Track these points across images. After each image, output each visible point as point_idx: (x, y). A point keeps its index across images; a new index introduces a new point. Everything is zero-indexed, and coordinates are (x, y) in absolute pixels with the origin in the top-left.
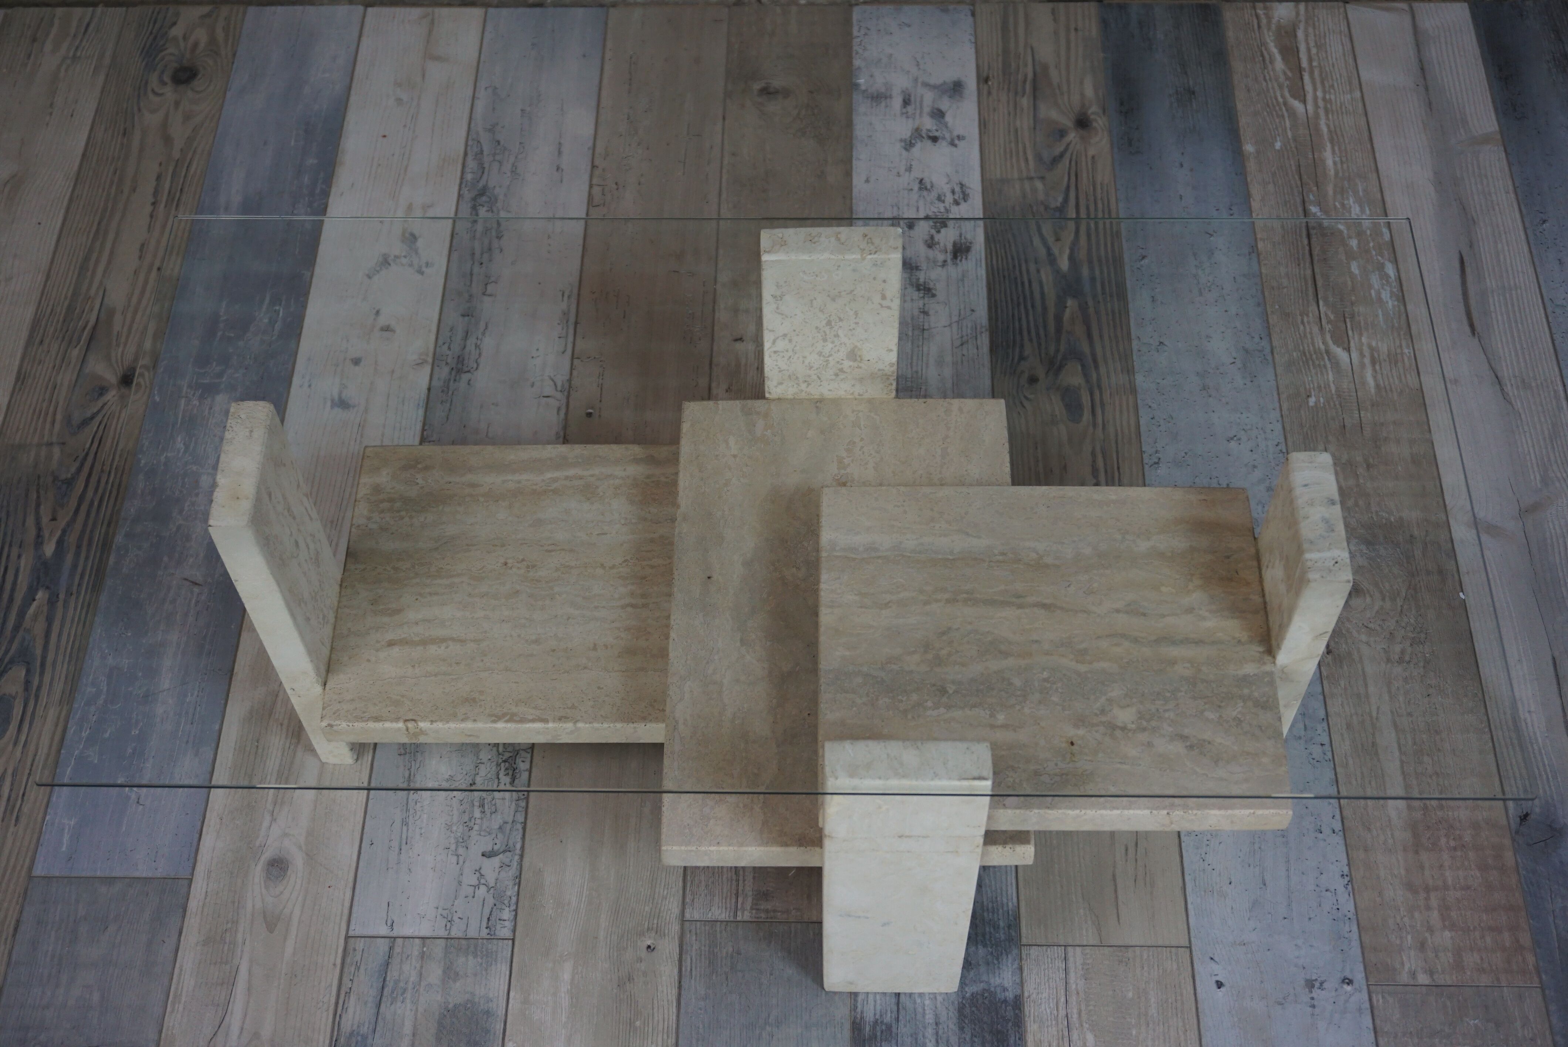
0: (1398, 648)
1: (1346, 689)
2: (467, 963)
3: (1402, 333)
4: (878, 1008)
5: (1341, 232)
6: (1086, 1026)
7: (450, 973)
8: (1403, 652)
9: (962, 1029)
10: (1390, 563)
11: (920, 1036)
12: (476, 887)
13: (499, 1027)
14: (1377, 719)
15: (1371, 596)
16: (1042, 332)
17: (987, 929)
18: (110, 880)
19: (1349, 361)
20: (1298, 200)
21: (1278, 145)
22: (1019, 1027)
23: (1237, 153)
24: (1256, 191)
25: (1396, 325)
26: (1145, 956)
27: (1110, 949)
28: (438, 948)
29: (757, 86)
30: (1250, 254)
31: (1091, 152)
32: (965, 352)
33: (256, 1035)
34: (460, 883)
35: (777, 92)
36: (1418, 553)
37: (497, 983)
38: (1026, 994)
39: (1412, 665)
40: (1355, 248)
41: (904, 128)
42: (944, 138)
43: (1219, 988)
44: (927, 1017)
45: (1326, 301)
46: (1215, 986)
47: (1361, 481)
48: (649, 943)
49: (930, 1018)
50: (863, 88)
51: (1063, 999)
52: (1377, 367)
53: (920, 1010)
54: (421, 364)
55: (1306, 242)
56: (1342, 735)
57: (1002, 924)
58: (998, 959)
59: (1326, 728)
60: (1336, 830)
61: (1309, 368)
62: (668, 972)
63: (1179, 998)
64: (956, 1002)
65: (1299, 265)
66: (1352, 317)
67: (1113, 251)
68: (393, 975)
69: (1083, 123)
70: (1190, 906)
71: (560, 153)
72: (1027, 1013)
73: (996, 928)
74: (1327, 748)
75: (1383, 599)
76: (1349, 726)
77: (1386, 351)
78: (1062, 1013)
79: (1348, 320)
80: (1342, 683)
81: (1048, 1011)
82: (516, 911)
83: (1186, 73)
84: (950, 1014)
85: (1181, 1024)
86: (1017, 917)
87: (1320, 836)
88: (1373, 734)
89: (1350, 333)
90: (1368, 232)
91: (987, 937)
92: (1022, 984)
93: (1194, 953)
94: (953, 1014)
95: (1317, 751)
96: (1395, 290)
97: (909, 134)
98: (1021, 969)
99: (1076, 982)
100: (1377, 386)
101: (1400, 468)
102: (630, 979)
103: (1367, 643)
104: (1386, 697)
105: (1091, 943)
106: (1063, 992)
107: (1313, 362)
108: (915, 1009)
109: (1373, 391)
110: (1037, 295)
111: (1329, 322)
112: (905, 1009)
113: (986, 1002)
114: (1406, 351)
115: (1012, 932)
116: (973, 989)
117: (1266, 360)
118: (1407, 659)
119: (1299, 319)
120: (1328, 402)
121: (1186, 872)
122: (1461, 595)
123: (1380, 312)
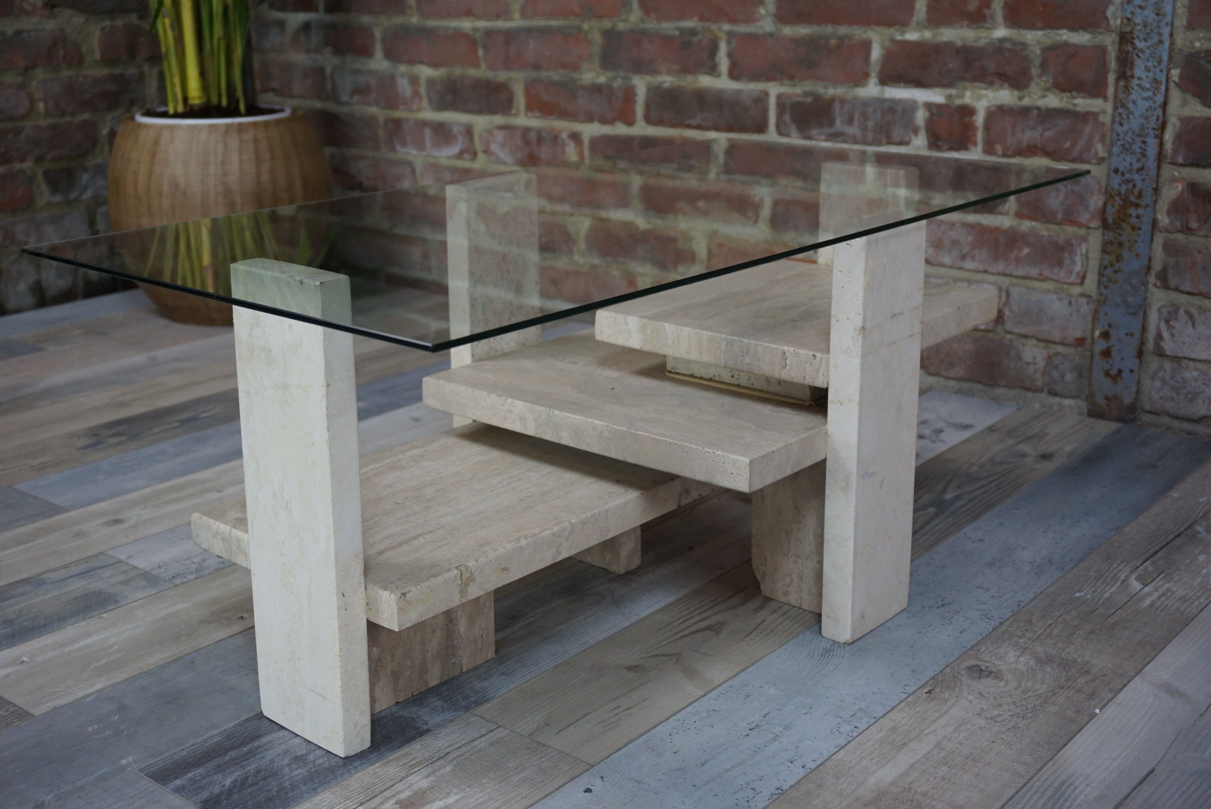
0: (996, 712)
1: (918, 712)
2: (139, 583)
6: (455, 762)
7: (125, 582)
8: (999, 715)
10: (1048, 677)
12: (194, 563)
13: (112, 607)
14: (926, 735)
15: (1006, 684)
17: (458, 697)
18: (38, 499)
19: (1139, 589)
20: (1190, 522)
21: (1202, 500)
22: (406, 742)
23: (1160, 494)
24: (1154, 510)
26: (552, 755)
27: (530, 741)
28: (137, 573)
30: (1112, 529)
31: (1037, 466)
34: (188, 559)
36: (1082, 680)
37: (142, 594)
38: (436, 732)
39: (998, 724)
43: (585, 792)
45: (1153, 563)
46: (583, 790)
47: (1075, 636)
48: (245, 616)
51: (458, 745)
52: (1163, 599)
55: (1171, 537)
56: (881, 730)
57: (472, 699)
58: (444, 710)
59: (872, 722)
61: (1097, 582)
62: (236, 628)
63: (546, 782)
65: (1150, 544)
66: (1170, 574)
67: (996, 501)
68: (97, 572)
69: (1045, 457)
70: (625, 749)
72: (422, 739)
73: (466, 698)
74: (859, 730)
75: (1016, 689)
76: (894, 729)
77: (1182, 595)
78: (448, 750)
79: (1163, 574)
80: (918, 709)
81: (439, 745)
82: (198, 578)
83: (1160, 460)
85: (527, 793)
86: (487, 701)
87: (788, 764)
88: (910, 740)
89: (1158, 579)
91: (453, 700)
92: (441, 727)
93: (591, 770)
95: (847, 728)
98: (452, 721)
99: (481, 743)
100: (1152, 605)
101: (1120, 642)
102: (210, 622)
103: (970, 702)
104: (950, 729)
105: (521, 733)
106: (464, 743)
107: (1105, 580)
109: (1143, 606)
111: (1145, 571)
113: (404, 723)
114: (1202, 600)
115: (473, 706)
116: (405, 713)
117: (1063, 569)
118: (997, 720)
119: (1119, 562)
120: (1093, 599)
121: (647, 734)
122: (1097, 711)
123: (1200, 579)
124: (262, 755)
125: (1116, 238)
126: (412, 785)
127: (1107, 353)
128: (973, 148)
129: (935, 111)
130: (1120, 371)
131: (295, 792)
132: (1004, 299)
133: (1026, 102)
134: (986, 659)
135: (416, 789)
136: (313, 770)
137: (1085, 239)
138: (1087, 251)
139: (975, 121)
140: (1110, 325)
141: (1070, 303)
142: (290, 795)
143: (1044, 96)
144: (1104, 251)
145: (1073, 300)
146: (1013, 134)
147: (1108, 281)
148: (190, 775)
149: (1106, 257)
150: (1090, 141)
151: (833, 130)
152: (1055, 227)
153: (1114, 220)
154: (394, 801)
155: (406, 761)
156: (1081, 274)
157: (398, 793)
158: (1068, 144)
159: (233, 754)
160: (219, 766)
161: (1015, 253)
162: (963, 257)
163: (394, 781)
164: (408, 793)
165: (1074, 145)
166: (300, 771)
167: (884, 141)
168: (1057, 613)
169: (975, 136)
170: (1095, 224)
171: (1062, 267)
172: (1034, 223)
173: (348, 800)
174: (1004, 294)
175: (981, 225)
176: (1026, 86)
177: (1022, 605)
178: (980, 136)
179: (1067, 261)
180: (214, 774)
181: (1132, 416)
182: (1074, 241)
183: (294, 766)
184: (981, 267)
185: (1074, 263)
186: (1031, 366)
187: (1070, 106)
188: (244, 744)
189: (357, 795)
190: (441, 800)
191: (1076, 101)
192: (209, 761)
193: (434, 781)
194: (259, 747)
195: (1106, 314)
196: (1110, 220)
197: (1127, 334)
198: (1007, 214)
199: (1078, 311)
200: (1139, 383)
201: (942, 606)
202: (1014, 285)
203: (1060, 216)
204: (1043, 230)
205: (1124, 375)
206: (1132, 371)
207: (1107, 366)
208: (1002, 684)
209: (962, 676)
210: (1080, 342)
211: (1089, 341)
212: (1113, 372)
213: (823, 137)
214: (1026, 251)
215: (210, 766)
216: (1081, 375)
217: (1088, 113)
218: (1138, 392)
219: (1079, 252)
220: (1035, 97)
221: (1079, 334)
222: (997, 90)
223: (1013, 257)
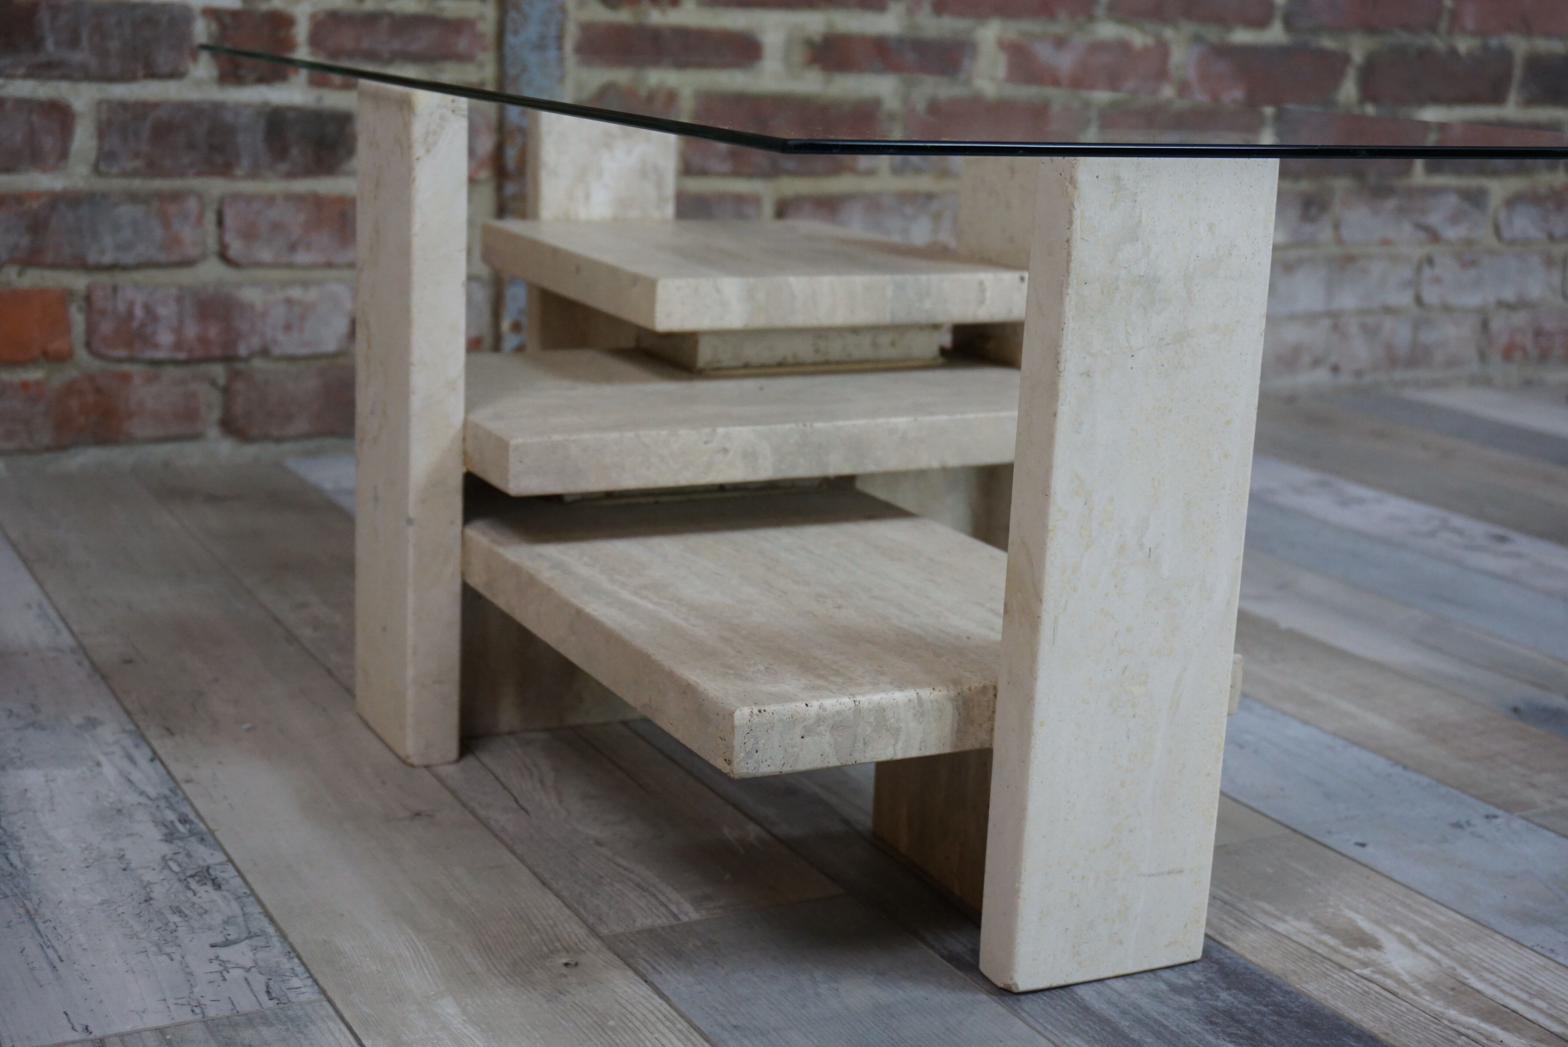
128: (293, 77)
129: (228, 20)
139: (296, 33)
140: (520, 313)
151: (41, 58)
162: (293, 248)
167: (141, 73)
184: (321, 259)
187: (434, 11)
191: (442, 4)
198: (354, 174)
213: (21, 71)
217: (461, 20)
221: (472, 334)
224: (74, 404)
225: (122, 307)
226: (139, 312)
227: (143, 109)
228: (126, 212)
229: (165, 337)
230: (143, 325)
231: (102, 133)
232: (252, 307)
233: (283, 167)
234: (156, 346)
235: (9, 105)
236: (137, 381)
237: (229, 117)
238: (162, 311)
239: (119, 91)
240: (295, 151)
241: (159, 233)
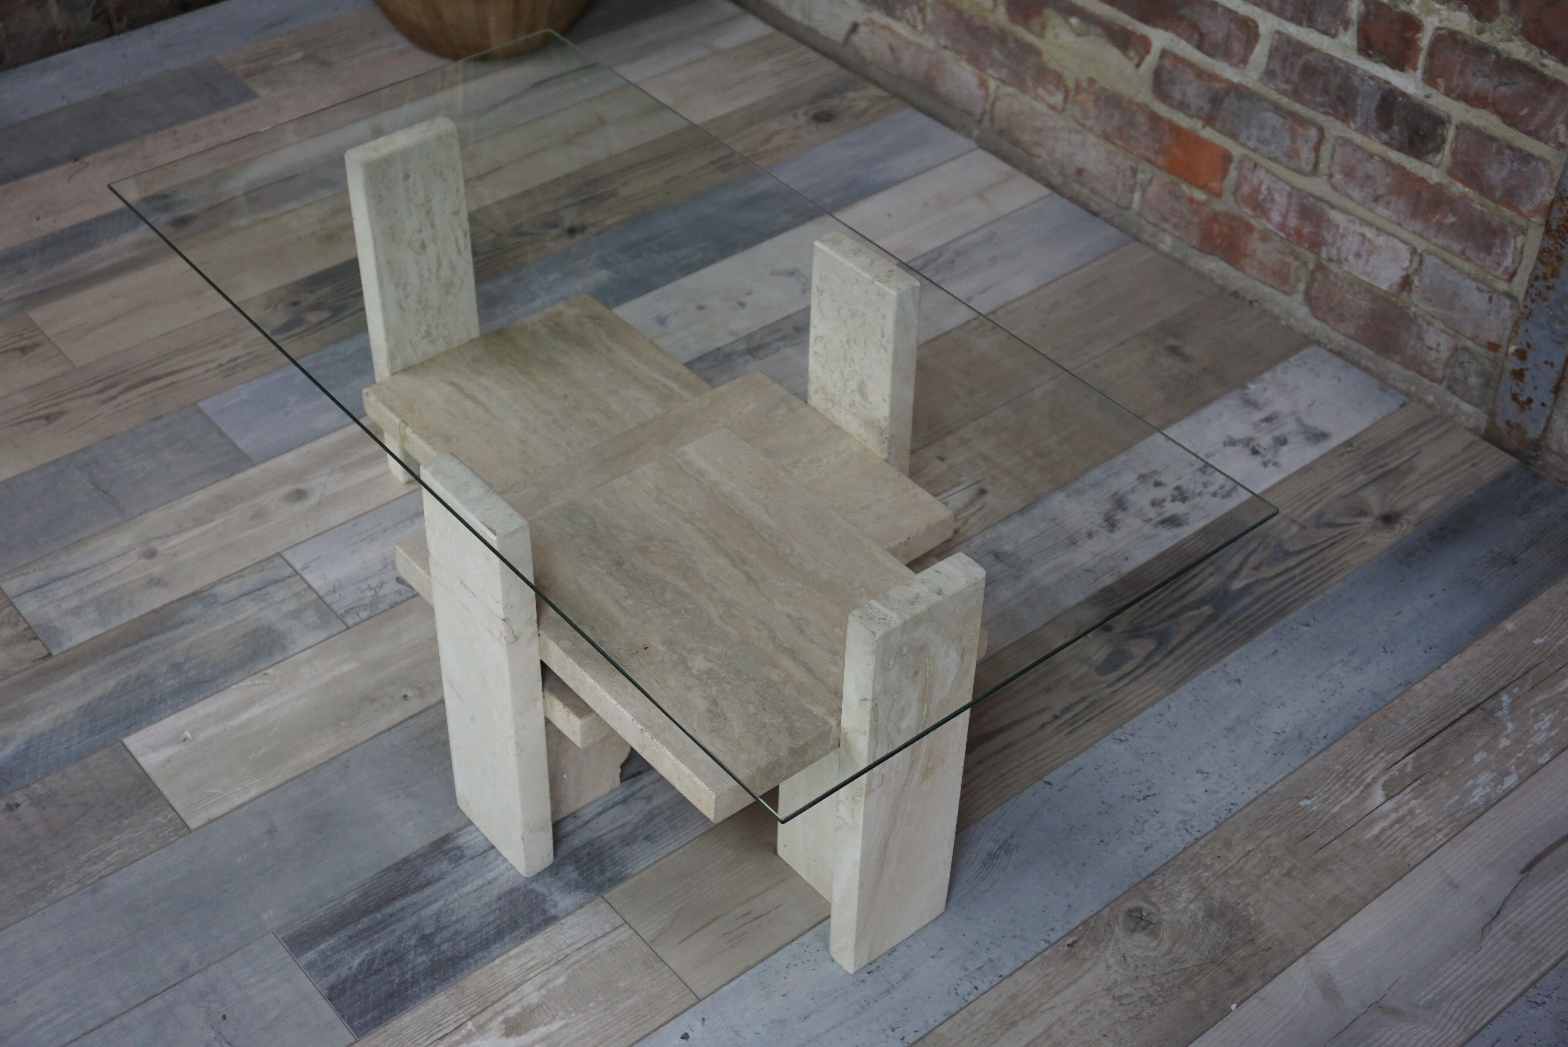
0: (1128, 990)
1: (1048, 975)
2: (311, 617)
3: (1455, 823)
4: (473, 842)
5: (1506, 728)
6: (570, 971)
7: (296, 614)
8: (1129, 995)
9: (499, 898)
10: (1207, 941)
11: (470, 879)
12: (370, 588)
13: (279, 658)
14: (1042, 1012)
15: (1158, 945)
16: (1157, 609)
17: (596, 868)
18: (221, 433)
19: (1378, 804)
20: (1501, 683)
21: (1538, 641)
22: (531, 932)
23: (1493, 621)
24: (1470, 653)
25: (1458, 815)
26: (665, 976)
27: (650, 950)
28: (311, 597)
29: (1172, 342)
30: (1401, 685)
31: (1369, 539)
32: (1083, 576)
33: (174, 555)
34: (366, 579)
35: (1181, 354)
36: (1241, 953)
37: (311, 638)
38: (563, 921)
39: (1122, 1008)
40: (1500, 747)
41: (1241, 430)
42: (1263, 456)
43: (682, 1038)
44: (491, 874)
45: (1419, 757)
46: (681, 1034)
47: (1266, 877)
48: (409, 694)
49: (490, 876)
50: (1248, 391)
51: (579, 945)
52: (1397, 826)
53: (492, 866)
54: (732, 333)
55: (1463, 712)
56: (1000, 996)
57: (608, 874)
58: (577, 887)
59: (994, 983)
60: (906, 1040)
61: (1337, 782)
62: (397, 715)
63: (648, 1017)
64: (517, 884)
65: (1432, 721)
66: (1425, 783)
67: (1289, 605)
68: (271, 589)
69: (1389, 519)
70: (737, 981)
71: (983, 291)
72: (547, 930)
73: (602, 871)
74: (977, 993)
75: (1165, 955)
76: (1014, 997)
77: (1421, 823)
78: (568, 951)
79: (1419, 782)
80: (1050, 970)
81: (561, 942)
82: (371, 617)
83: (1527, 549)
84: (505, 886)
85: (626, 1030)
86: (622, 880)
87: (889, 1032)
88: (1023, 1018)
89: (1408, 790)
90: (1529, 746)
91: (589, 872)
92: (568, 914)
93: (697, 1006)
94: (506, 888)
95: (966, 987)
96: (1493, 795)
97: (1241, 437)
98: (581, 906)
99: (601, 946)
100: (1377, 837)
101: (1312, 896)
102: (373, 701)
103: (1108, 967)
104: (1070, 1007)
105: (644, 937)
106: (585, 942)
107: (1347, 781)
108: (490, 863)
109: (1368, 836)
110: (1188, 587)
111: (1401, 771)
112: (485, 857)
113: (534, 901)
114: (1440, 836)
115: (607, 884)
116: (538, 887)
117: (1309, 752)
118: (1124, 1002)
119: (1378, 749)
120: (1318, 813)
121: (765, 962)
122: (1233, 1007)
123: (1457, 797)
124: (393, 927)
125: (1557, 249)
126: (523, 997)
127: (1519, 375)
128: (1411, 71)
129: (1372, 8)
130: (1530, 400)
131: (414, 989)
132: (1415, 265)
133: (1485, 38)
134: (1154, 899)
135: (525, 1004)
136: (436, 958)
137: (1523, 231)
138: (1523, 247)
139: (1419, 39)
140: (1529, 346)
141: (1490, 299)
142: (409, 992)
143: (1510, 40)
144: (1539, 259)
145: (1495, 297)
146: (1462, 73)
147: (1536, 295)
148: (322, 946)
149: (1540, 266)
150: (1552, 117)
152: (1491, 204)
153: (1558, 227)
154: (500, 1019)
155: (525, 961)
156: (1511, 270)
157: (509, 1007)
158: (1525, 111)
159: (366, 921)
160: (350, 938)
161: (1438, 217)
162: (1376, 199)
163: (508, 989)
164: (516, 1009)
165: (1532, 115)
166: (424, 958)
167: (1305, 21)
168: (1266, 833)
169: (1417, 58)
170: (1538, 219)
171: (1490, 254)
172: (1467, 189)
173: (460, 1008)
174: (1416, 259)
175: (1404, 168)
176: (1489, 20)
177: (1235, 809)
178: (1422, 59)
179: (1497, 250)
180: (344, 949)
181: (1534, 454)
182: (1509, 230)
183: (420, 950)
184: (1395, 218)
185: (1505, 254)
186: (1433, 353)
187: (1536, 65)
188: (378, 908)
189: (471, 1003)
190: (545, 1025)
191: (1546, 61)
192: (343, 928)
193: (545, 996)
194: (391, 915)
195: (1527, 331)
196: (1554, 227)
197: (1546, 362)
198: (1437, 166)
199: (1498, 312)
200: (1549, 419)
201: (1145, 799)
202: (1430, 253)
203: (1498, 194)
204: (1478, 202)
205: (1533, 405)
206: (1543, 405)
207: (1516, 390)
208: (1153, 944)
209: (1118, 924)
210: (1493, 347)
211: (1502, 351)
212: (1523, 398)
214: (1451, 219)
215: (343, 935)
216: (1487, 384)
217: (1557, 82)
218: (1545, 430)
219: (1512, 245)
220: (1498, 36)
221: (1493, 339)
222: (1454, 11)
223: (1434, 220)
224: (1216, 229)
225: (1255, 181)
226: (1264, 191)
227: (1300, 48)
228: (1271, 118)
229: (1276, 217)
230: (1264, 200)
231: (1273, 54)
232: (1337, 226)
233: (1385, 137)
234: (1269, 219)
235: (1220, 11)
236: (1256, 235)
237: (1356, 81)
238: (1277, 197)
239: (1293, 30)
240: (1396, 128)
241: (1288, 142)
